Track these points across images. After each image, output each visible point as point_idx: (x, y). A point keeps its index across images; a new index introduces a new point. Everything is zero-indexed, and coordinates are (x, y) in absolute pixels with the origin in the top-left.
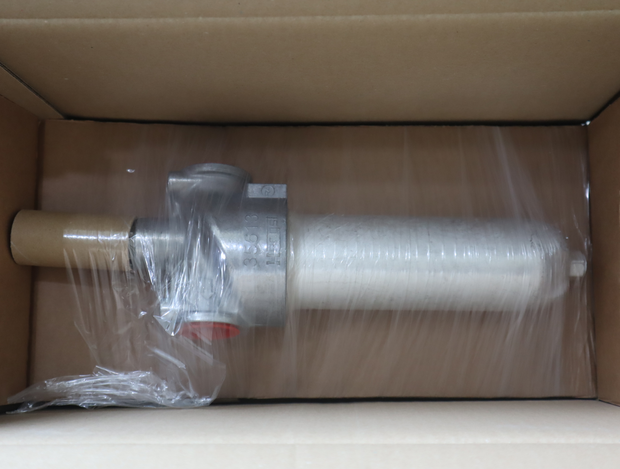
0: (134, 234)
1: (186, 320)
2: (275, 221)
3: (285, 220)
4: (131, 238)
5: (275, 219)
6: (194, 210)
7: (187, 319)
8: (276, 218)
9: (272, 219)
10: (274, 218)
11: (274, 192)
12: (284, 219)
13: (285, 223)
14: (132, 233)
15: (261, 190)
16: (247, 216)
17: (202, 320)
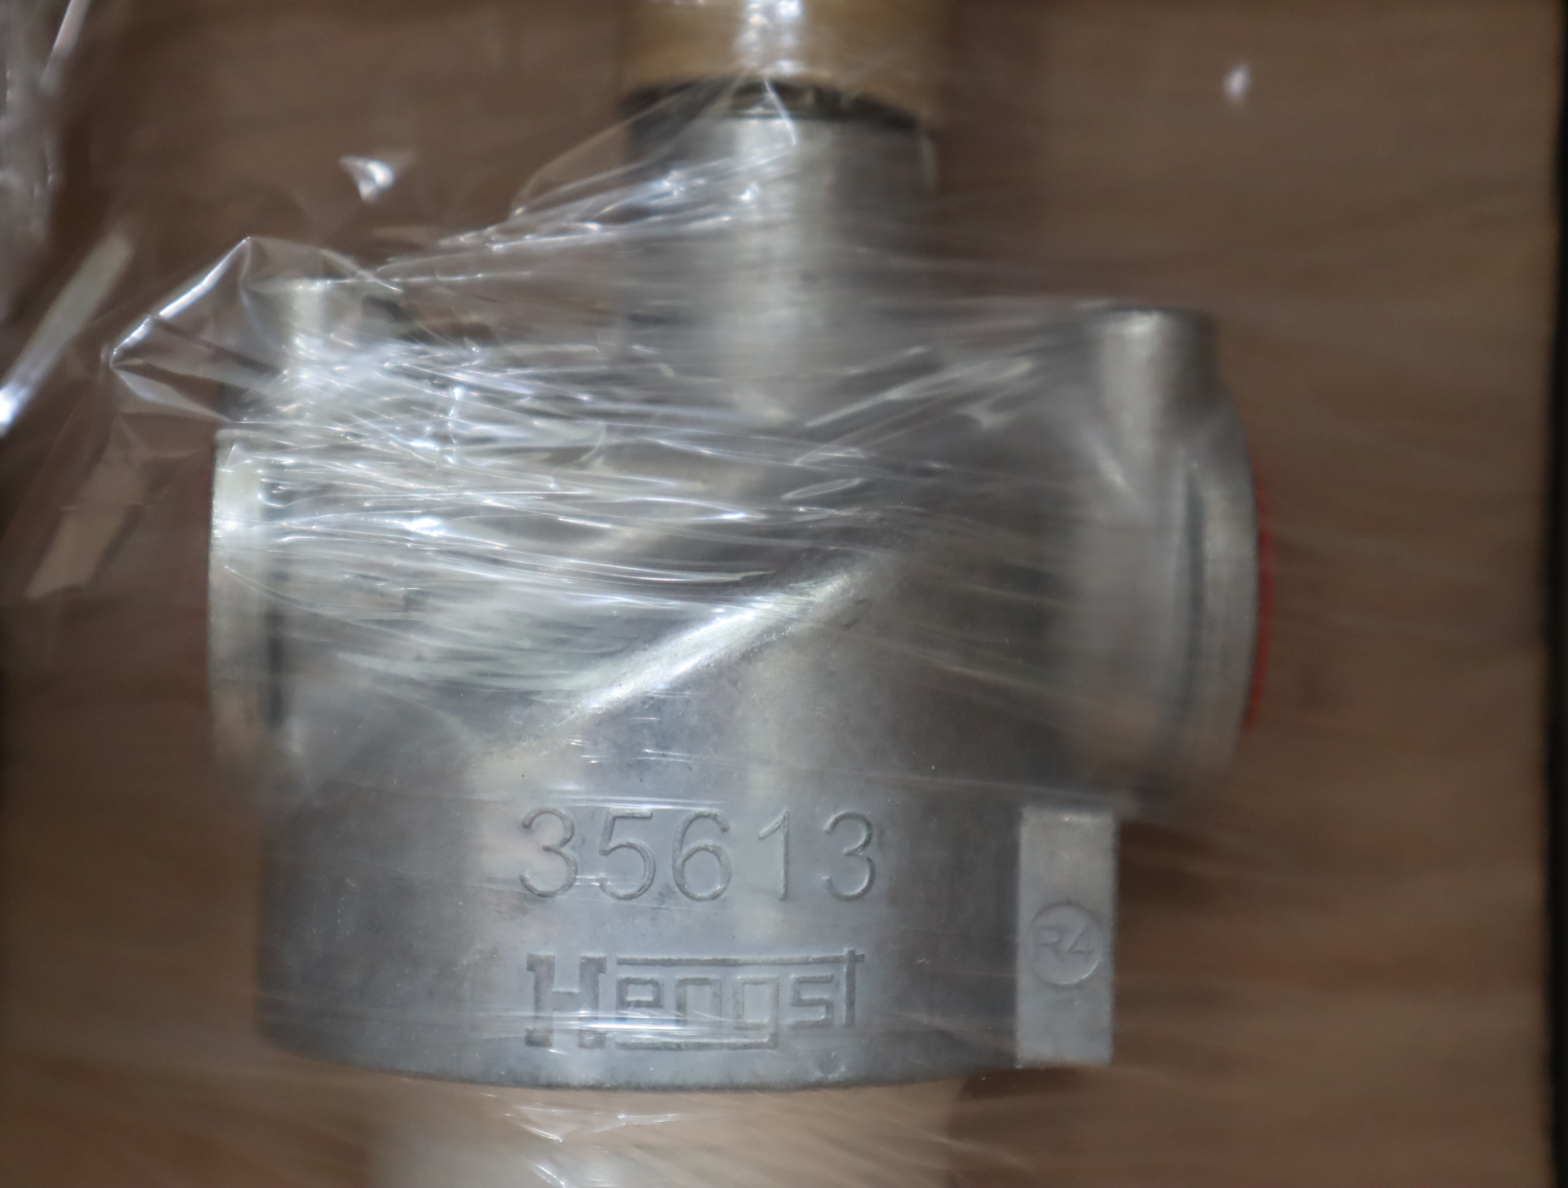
0: (797, 113)
1: (222, 434)
2: (829, 1006)
3: (840, 1072)
4: (771, 96)
5: (841, 1013)
6: (929, 482)
7: (232, 441)
8: (851, 1018)
9: (844, 989)
10: (851, 1003)
11: (1056, 988)
12: (843, 1069)
13: (816, 1075)
14: (809, 99)
15: (1069, 903)
16: (869, 825)
17: (213, 542)
